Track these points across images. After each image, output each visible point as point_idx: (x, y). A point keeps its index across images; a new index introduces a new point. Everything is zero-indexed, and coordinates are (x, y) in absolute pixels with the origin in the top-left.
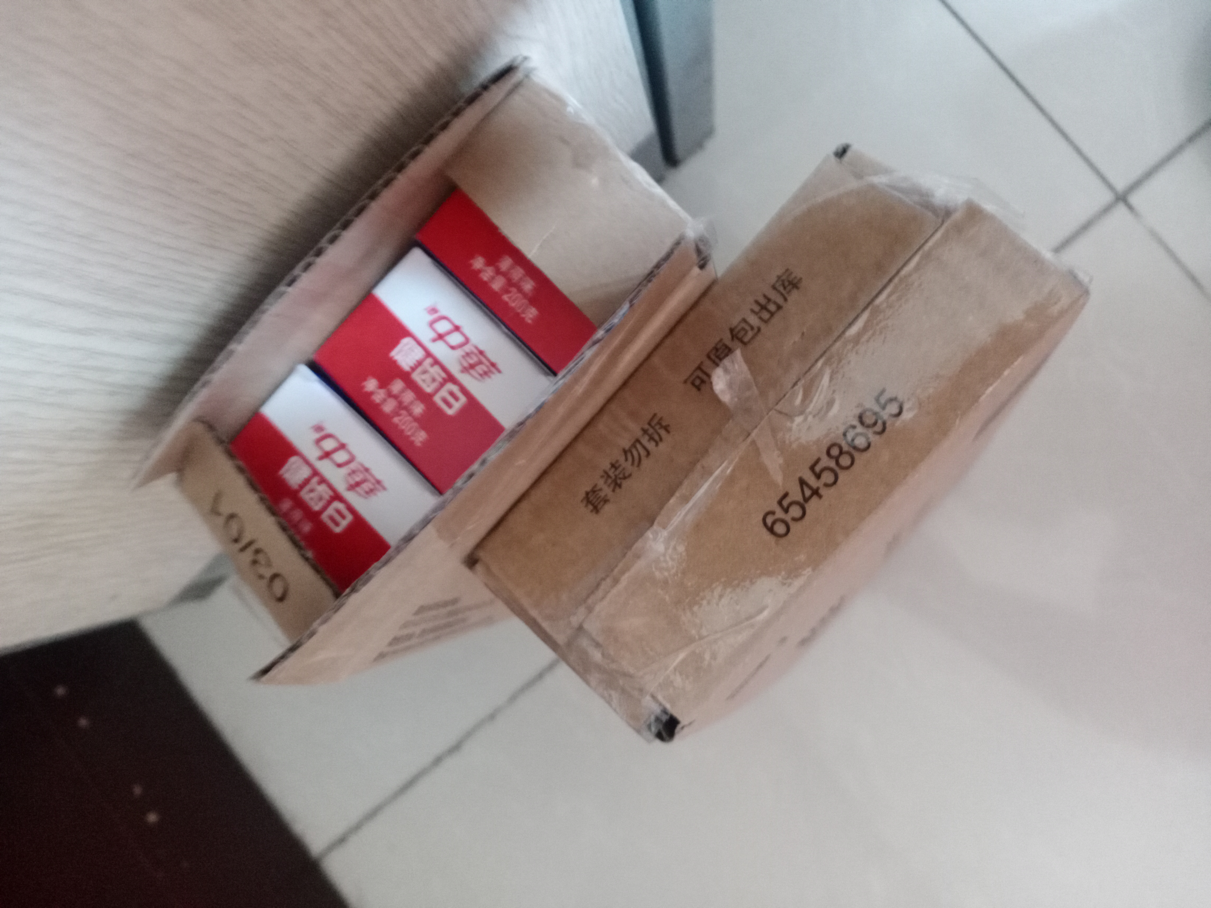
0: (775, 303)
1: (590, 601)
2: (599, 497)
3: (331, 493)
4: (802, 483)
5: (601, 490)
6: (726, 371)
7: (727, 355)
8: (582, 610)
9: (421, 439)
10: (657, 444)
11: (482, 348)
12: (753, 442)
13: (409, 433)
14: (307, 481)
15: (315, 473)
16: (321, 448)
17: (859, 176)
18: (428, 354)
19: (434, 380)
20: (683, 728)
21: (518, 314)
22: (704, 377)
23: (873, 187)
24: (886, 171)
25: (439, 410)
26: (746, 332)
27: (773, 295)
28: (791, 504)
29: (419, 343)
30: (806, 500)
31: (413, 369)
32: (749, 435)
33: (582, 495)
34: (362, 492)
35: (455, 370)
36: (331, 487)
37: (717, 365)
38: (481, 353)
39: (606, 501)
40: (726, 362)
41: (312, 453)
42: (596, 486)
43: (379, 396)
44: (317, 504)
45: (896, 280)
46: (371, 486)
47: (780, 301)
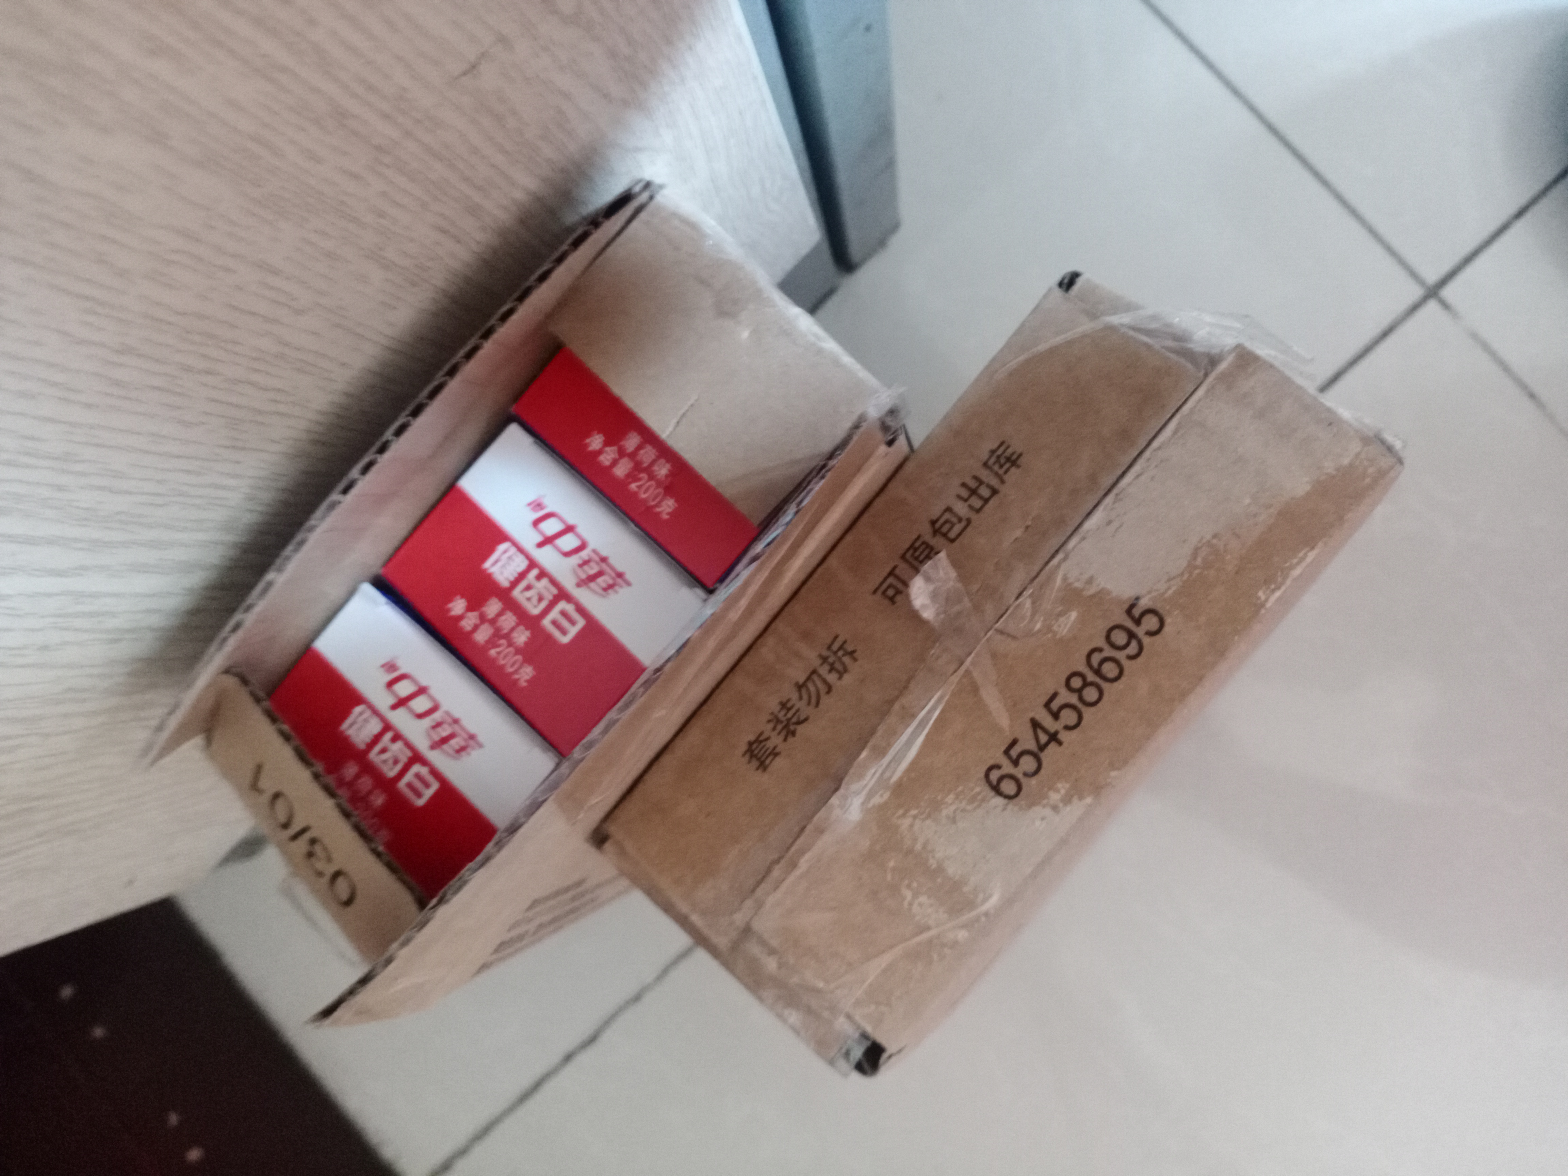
0: (989, 486)
1: (759, 892)
2: (768, 749)
3: (409, 754)
4: (1035, 725)
5: (767, 739)
6: (928, 579)
7: (928, 557)
8: (749, 903)
9: (527, 677)
10: (840, 678)
11: (604, 553)
12: (968, 673)
13: (510, 670)
14: (377, 739)
15: (387, 727)
16: (394, 694)
17: (1093, 316)
18: (533, 564)
19: (541, 599)
20: (890, 1057)
21: (649, 509)
22: (900, 586)
23: (1111, 329)
24: (1129, 307)
25: (549, 637)
26: (953, 525)
27: (984, 475)
28: (1023, 753)
29: (521, 550)
30: (1042, 748)
31: (515, 583)
32: (961, 664)
33: (744, 747)
34: (451, 752)
35: (569, 583)
36: (408, 745)
37: (917, 571)
38: (604, 560)
39: (775, 754)
40: (927, 566)
41: (382, 700)
42: (761, 734)
43: (467, 623)
44: (392, 769)
45: (1147, 454)
46: (463, 743)
47: (994, 482)
